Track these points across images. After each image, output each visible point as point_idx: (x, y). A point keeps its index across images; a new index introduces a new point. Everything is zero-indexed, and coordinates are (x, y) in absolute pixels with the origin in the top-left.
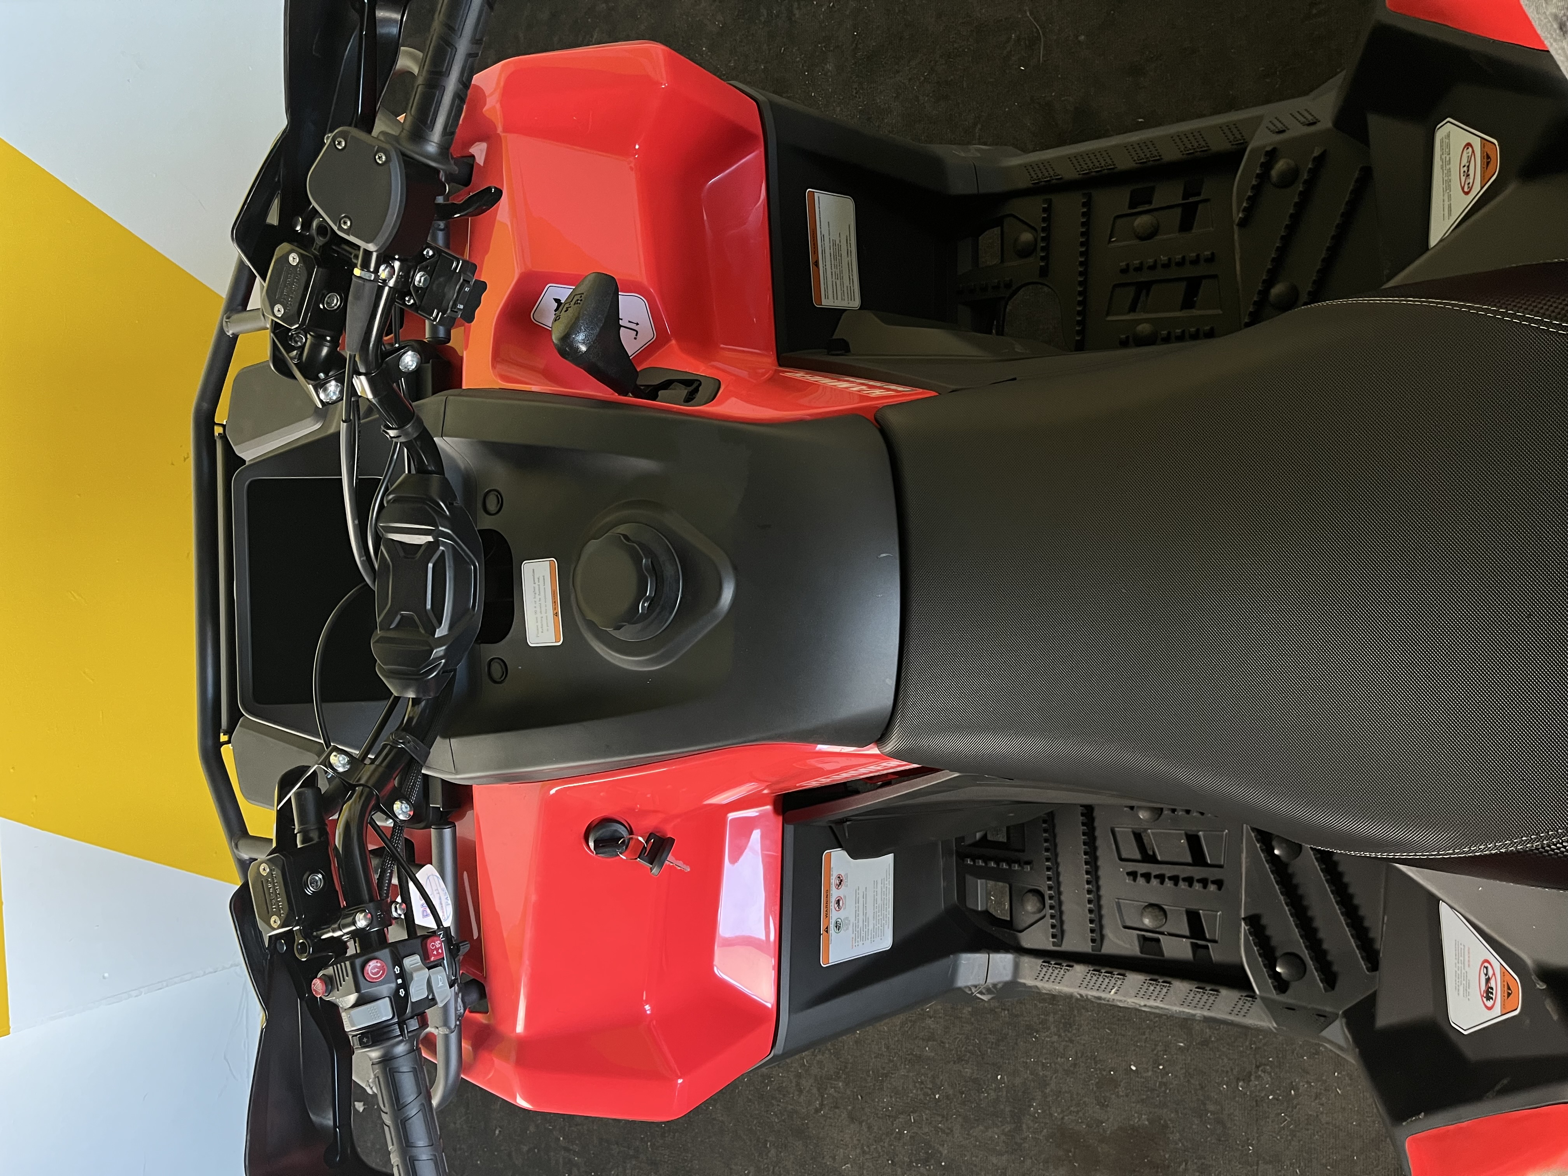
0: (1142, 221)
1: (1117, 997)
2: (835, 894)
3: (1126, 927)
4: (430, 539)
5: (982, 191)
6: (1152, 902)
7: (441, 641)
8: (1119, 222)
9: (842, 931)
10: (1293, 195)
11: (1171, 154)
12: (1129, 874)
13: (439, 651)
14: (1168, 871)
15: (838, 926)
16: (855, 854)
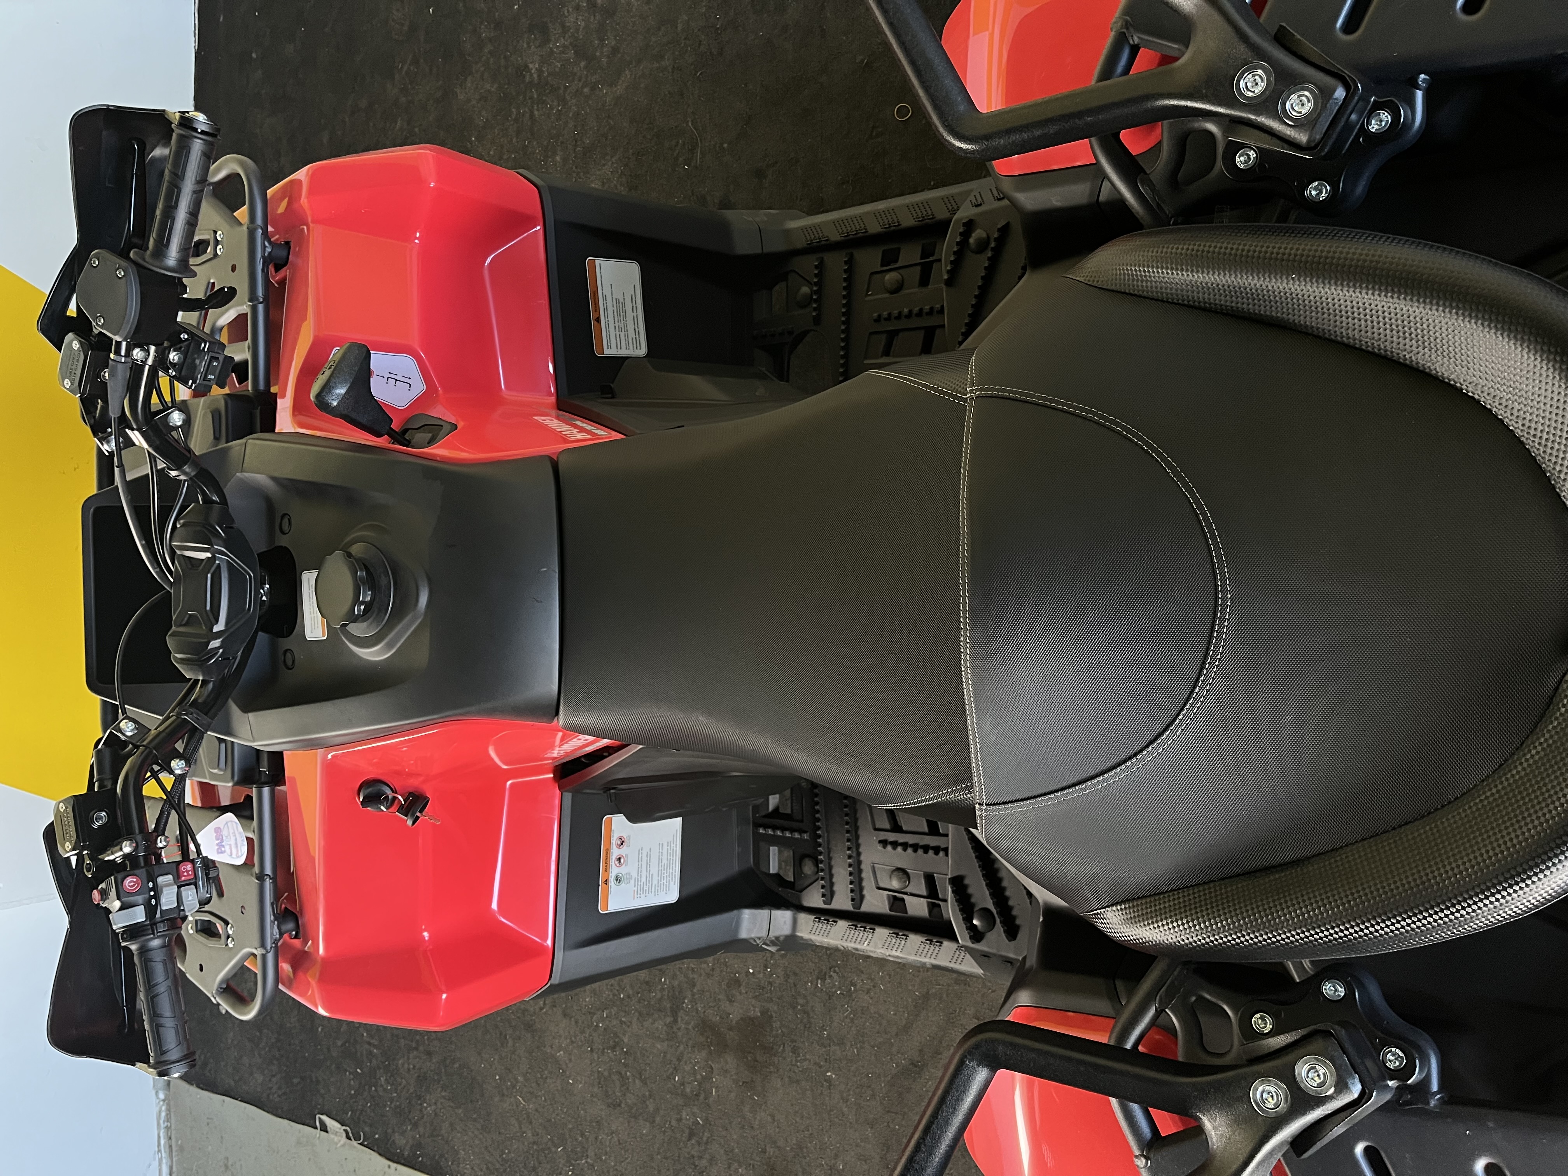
0: (891, 277)
1: (869, 948)
2: (615, 852)
3: (879, 888)
4: (209, 555)
5: (765, 251)
6: (900, 866)
7: (219, 635)
8: (875, 277)
9: (623, 885)
10: (983, 260)
11: (908, 221)
12: (880, 842)
13: (215, 644)
14: (911, 839)
15: (618, 879)
16: (633, 818)
